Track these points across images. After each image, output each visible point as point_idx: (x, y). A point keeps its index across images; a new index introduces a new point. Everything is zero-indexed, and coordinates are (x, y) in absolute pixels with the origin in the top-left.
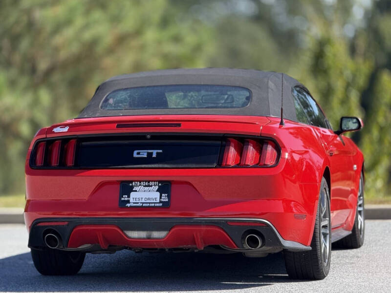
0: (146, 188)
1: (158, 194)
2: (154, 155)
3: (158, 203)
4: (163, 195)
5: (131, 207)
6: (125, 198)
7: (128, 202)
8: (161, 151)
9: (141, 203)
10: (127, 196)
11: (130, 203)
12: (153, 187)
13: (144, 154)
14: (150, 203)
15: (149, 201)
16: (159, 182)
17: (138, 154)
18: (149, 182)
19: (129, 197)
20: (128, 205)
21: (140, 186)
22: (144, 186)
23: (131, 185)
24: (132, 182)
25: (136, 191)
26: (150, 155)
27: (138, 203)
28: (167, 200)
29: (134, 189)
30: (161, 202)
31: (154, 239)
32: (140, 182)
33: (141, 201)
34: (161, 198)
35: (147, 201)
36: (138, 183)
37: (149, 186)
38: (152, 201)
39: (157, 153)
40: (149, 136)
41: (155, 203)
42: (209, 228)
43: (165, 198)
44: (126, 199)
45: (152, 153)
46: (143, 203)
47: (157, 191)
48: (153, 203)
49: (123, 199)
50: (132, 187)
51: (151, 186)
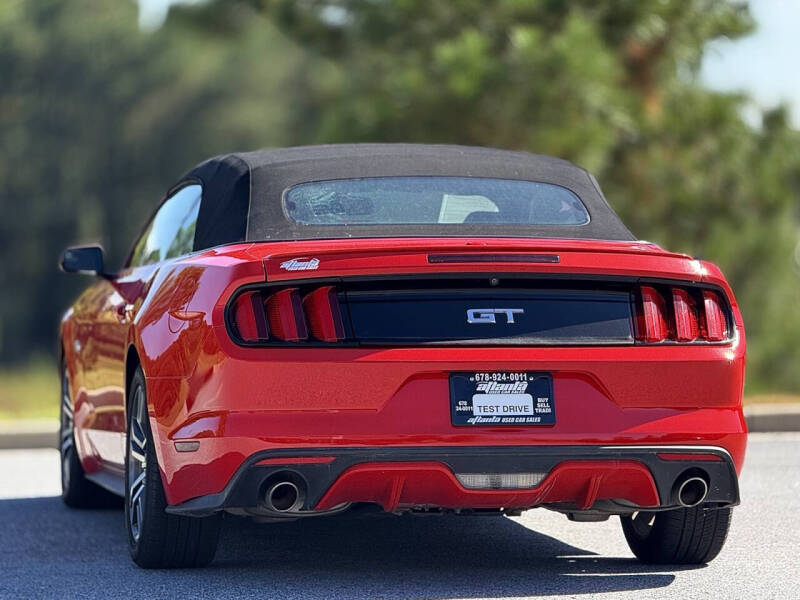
0: (503, 385)
1: (529, 397)
2: (511, 320)
3: (531, 416)
4: (539, 400)
5: (478, 425)
6: (462, 406)
7: (470, 414)
8: (521, 311)
9: (498, 416)
10: (465, 403)
11: (475, 417)
12: (517, 383)
13: (488, 316)
14: (515, 417)
15: (512, 413)
16: (530, 373)
17: (477, 316)
18: (508, 374)
19: (470, 404)
20: (472, 421)
21: (491, 383)
22: (499, 382)
23: (472, 379)
24: (473, 374)
25: (483, 392)
26: (501, 318)
27: (492, 417)
28: (549, 411)
29: (478, 389)
30: (536, 415)
31: (506, 489)
32: (491, 375)
33: (495, 413)
34: (535, 406)
35: (508, 413)
36: (487, 375)
37: (508, 382)
38: (519, 413)
39: (515, 315)
40: (494, 281)
41: (526, 416)
42: (627, 466)
43: (544, 408)
44: (464, 409)
45: (504, 316)
46: (502, 417)
47: (526, 392)
48: (522, 416)
49: (458, 409)
50: (475, 384)
51: (514, 382)
